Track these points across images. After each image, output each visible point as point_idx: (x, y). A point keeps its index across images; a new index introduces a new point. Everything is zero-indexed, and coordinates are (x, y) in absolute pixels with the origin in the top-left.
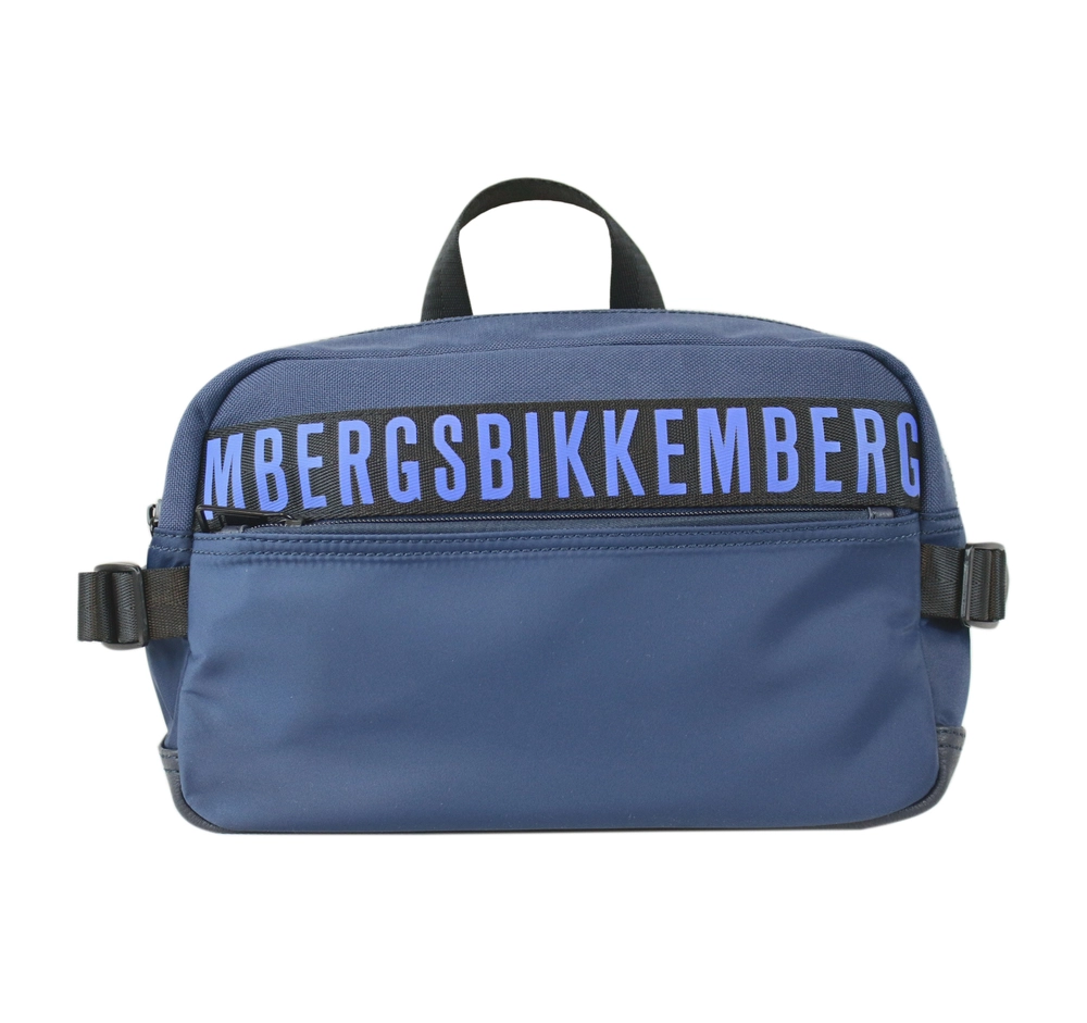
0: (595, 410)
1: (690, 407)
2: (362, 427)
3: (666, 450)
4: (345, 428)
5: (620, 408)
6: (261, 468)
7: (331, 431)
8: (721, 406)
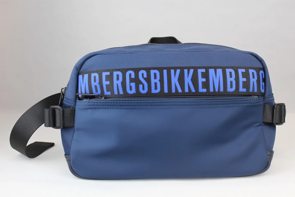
0: (182, 69)
1: (207, 68)
2: (120, 74)
3: (201, 80)
4: (115, 73)
5: (189, 69)
6: (93, 84)
7: (112, 74)
8: (215, 68)
